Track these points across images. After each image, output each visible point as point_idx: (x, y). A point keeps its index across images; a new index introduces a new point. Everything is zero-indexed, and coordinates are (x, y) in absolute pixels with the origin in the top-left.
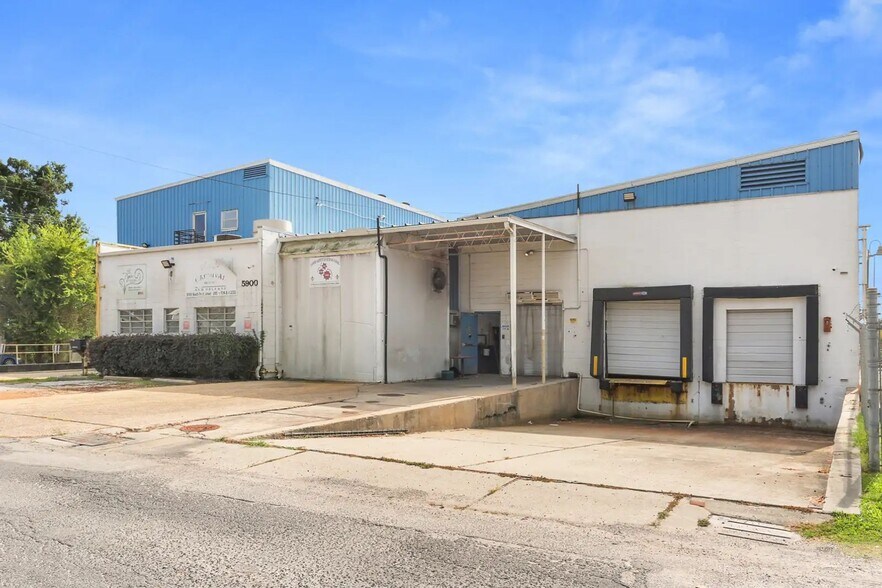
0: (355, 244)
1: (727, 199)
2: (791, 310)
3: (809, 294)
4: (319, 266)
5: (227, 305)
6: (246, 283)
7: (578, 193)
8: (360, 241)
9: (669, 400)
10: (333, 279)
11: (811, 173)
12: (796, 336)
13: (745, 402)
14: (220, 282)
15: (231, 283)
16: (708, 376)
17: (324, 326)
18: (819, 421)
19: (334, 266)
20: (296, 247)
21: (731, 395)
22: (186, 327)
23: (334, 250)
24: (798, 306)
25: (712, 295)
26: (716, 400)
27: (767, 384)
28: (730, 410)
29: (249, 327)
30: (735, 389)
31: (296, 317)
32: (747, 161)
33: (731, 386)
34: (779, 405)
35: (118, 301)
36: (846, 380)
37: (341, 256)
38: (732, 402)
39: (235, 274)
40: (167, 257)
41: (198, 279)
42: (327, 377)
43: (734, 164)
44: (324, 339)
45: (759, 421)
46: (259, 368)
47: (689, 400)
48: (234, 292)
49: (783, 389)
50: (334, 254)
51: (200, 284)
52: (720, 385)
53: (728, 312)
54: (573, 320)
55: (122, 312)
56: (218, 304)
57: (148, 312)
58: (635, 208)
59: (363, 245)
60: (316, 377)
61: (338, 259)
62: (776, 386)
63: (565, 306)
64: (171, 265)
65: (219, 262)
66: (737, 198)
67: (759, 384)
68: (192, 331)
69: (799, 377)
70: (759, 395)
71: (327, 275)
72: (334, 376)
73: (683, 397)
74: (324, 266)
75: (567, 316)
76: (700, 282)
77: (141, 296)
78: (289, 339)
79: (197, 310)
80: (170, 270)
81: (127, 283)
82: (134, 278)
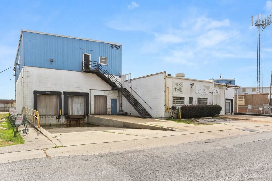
4: (216, 90)
5: (206, 98)
6: (210, 93)
14: (204, 91)
15: (207, 92)
22: (195, 103)
35: (173, 94)
37: (220, 88)
39: (208, 90)
48: (207, 94)
51: (199, 91)
55: (173, 97)
56: (204, 97)
57: (183, 98)
65: (204, 86)
68: (197, 104)
71: (217, 92)
74: (217, 90)
77: (181, 93)
79: (198, 98)
80: (192, 86)
81: (176, 88)
82: (179, 86)
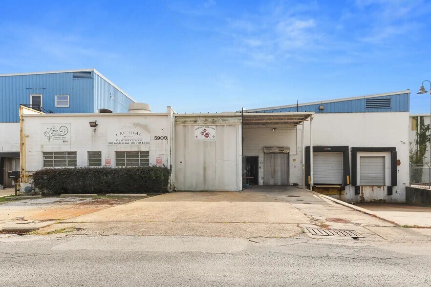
0: (225, 120)
1: (360, 112)
2: (384, 157)
3: (392, 151)
5: (143, 150)
6: (157, 138)
7: (298, 104)
8: (229, 119)
9: (337, 193)
10: (211, 137)
11: (392, 104)
12: (386, 167)
13: (367, 193)
14: (136, 137)
16: (354, 183)
17: (205, 163)
18: (395, 200)
19: (211, 131)
20: (186, 119)
21: (362, 191)
23: (213, 122)
24: (388, 156)
25: (355, 150)
26: (357, 193)
27: (376, 186)
28: (362, 197)
29: (160, 163)
30: (364, 188)
31: (185, 157)
32: (368, 97)
33: (362, 188)
34: (381, 194)
35: (42, 146)
36: (405, 184)
37: (216, 125)
38: (362, 193)
39: (150, 132)
40: (93, 120)
41: (119, 134)
42: (206, 189)
43: (364, 98)
44: (205, 169)
45: (373, 201)
46: (169, 185)
47: (345, 193)
48: (148, 143)
49: (382, 188)
50: (212, 124)
51: (120, 137)
52: (359, 187)
53: (360, 157)
54: (294, 160)
55: (44, 153)
57: (72, 153)
58: (322, 113)
59: (231, 120)
60: (199, 189)
61: (214, 127)
62: (379, 187)
63: (291, 153)
64: (96, 125)
66: (364, 112)
67: (373, 186)
68: (113, 165)
69: (388, 182)
70: (373, 190)
72: (211, 188)
73: (343, 192)
75: (291, 159)
76: (351, 145)
77: (65, 143)
78: (179, 169)
79: (117, 152)
80: (94, 128)
81: (51, 135)
82: (59, 132)
